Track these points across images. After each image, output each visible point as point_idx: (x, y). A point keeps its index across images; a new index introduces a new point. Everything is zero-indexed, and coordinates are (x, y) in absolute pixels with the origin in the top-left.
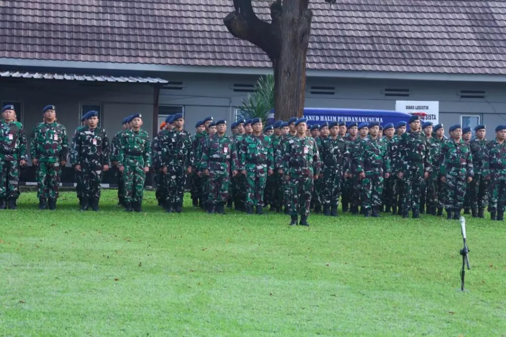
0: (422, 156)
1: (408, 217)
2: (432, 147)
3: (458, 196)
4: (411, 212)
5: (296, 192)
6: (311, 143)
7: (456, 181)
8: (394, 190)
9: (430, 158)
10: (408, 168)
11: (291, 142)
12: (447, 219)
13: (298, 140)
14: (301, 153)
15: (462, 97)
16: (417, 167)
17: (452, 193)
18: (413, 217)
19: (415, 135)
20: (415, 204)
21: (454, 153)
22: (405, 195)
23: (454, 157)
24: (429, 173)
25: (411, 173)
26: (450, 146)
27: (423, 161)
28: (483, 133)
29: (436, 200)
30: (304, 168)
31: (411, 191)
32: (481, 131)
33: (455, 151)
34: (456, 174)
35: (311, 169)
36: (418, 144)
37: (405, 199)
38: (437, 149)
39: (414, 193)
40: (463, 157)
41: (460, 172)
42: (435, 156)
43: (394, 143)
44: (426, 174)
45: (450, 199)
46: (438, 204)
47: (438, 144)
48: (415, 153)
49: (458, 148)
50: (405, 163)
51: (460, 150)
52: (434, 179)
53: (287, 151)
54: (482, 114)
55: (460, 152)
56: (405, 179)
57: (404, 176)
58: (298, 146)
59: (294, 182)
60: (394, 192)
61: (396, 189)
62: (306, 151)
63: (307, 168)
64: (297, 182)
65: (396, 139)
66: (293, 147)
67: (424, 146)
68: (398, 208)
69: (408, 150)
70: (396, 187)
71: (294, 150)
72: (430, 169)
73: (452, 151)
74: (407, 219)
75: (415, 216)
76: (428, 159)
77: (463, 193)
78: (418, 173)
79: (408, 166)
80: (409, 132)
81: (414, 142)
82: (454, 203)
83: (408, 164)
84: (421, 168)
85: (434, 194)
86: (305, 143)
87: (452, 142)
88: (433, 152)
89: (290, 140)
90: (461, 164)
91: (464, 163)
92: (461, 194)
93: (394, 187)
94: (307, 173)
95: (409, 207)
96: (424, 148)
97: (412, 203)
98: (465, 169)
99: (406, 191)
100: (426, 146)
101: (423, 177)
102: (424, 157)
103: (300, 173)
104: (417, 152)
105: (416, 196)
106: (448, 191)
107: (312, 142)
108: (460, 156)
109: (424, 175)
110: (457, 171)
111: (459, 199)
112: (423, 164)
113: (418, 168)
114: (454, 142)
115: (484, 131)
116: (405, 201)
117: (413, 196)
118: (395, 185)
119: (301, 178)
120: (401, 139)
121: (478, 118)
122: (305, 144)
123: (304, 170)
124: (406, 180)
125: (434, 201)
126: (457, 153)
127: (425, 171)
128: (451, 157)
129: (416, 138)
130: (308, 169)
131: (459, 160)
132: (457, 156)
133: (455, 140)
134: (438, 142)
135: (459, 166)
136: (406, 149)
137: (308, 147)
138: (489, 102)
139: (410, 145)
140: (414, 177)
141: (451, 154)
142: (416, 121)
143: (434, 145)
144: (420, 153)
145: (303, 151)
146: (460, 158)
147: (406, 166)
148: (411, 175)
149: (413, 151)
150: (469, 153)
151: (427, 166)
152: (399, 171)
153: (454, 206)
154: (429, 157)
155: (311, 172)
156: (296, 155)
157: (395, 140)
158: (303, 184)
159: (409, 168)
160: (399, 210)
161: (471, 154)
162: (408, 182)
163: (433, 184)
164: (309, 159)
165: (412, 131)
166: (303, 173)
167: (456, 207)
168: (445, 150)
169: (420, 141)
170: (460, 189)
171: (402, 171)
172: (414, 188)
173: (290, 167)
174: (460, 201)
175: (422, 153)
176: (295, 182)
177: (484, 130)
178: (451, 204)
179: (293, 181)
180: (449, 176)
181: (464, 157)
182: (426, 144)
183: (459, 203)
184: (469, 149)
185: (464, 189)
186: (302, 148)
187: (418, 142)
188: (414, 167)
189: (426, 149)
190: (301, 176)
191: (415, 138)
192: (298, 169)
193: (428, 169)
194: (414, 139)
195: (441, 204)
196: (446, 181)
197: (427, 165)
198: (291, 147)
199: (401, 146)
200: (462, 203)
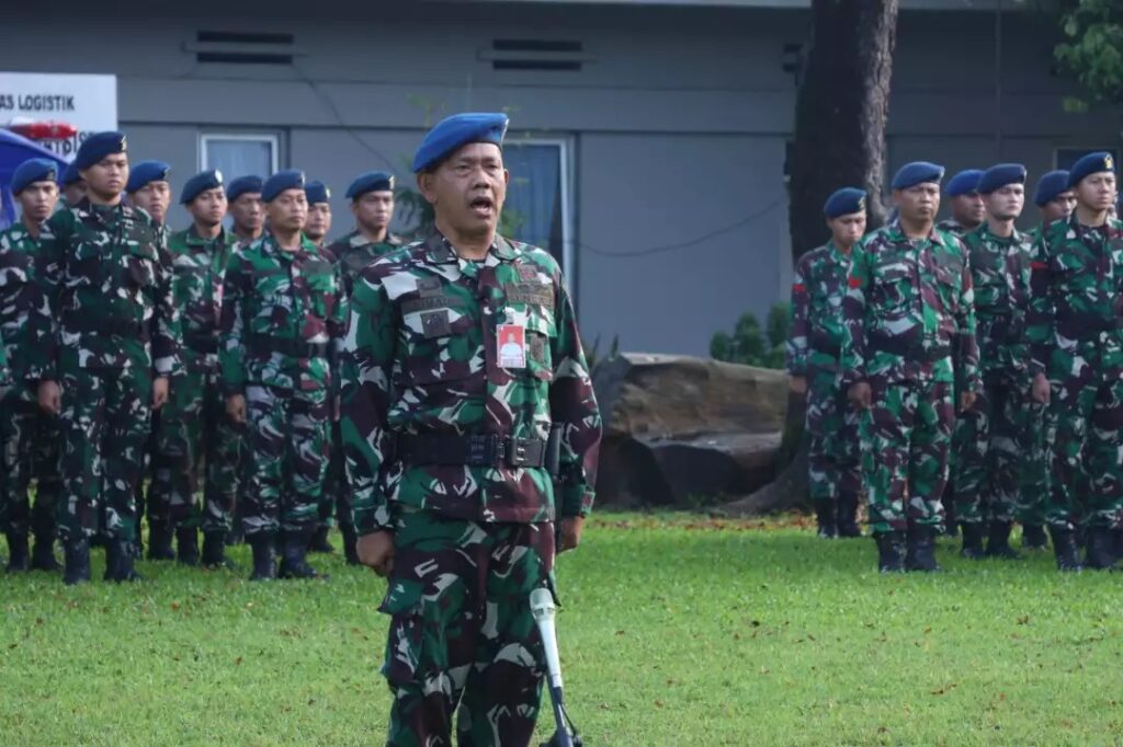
0: (141, 310)
1: (88, 577)
2: (179, 270)
3: (298, 478)
4: (97, 555)
5: (439, 652)
6: (539, 287)
7: (291, 413)
8: (11, 461)
9: (176, 316)
10: (83, 363)
11: (400, 284)
12: (253, 578)
13: (450, 274)
14: (475, 364)
15: (204, 58)
16: (122, 359)
17: (270, 469)
18: (108, 576)
19: (108, 220)
20: (115, 519)
21: (278, 293)
22: (73, 483)
23: (279, 312)
24: (173, 381)
25: (95, 387)
26: (261, 263)
27: (145, 329)
28: (384, 207)
29: (198, 497)
30: (499, 476)
31: (96, 462)
32: (377, 199)
33: (284, 285)
34: (290, 383)
35: (543, 481)
36: (125, 259)
37: (73, 498)
38: (201, 281)
39: (109, 474)
40: (315, 312)
41: (304, 376)
42: (189, 310)
43: (10, 253)
44: (161, 386)
45: (265, 492)
46: (208, 513)
47: (204, 259)
48: (116, 296)
49: (296, 272)
50: (71, 338)
51: (302, 279)
52: (188, 409)
53: (365, 354)
54: (285, 130)
55: (302, 290)
56: (69, 413)
57: (66, 401)
58: (454, 316)
59: (428, 584)
60: (11, 468)
61: (20, 456)
62: (511, 354)
63: (517, 477)
64: (446, 580)
65: (16, 236)
66: (415, 321)
67: (148, 264)
68: (32, 540)
69: (82, 286)
70: (20, 446)
71: (427, 343)
72: (176, 367)
73: (270, 286)
74: (82, 586)
75: (118, 571)
76: (169, 321)
77: (317, 464)
78: (126, 382)
79: (84, 356)
80: (84, 205)
81: (109, 247)
82: (283, 510)
83: (84, 343)
84: (139, 363)
85: (188, 472)
86: (496, 293)
87: (268, 248)
88: (183, 294)
89: (386, 271)
90: (310, 341)
91: (320, 338)
92: (311, 470)
93: (12, 448)
94: (518, 512)
95: (89, 532)
96: (152, 276)
97: (103, 518)
98: (322, 364)
99: (77, 465)
100: (157, 268)
101: (149, 401)
102: (148, 314)
103: (469, 510)
104: (122, 293)
105: (120, 484)
106: (256, 456)
107: (545, 280)
108: (304, 307)
109: (152, 391)
110: (294, 371)
111: (301, 490)
112: (147, 346)
113: (128, 363)
114: (276, 249)
115: (386, 200)
116: (72, 508)
117: (106, 487)
118: (17, 438)
119: (472, 549)
120: (49, 236)
121: (269, 145)
122: (503, 301)
123: (495, 488)
124: (76, 418)
125: (188, 503)
126: (290, 292)
127: (155, 373)
128: (267, 312)
129: (117, 232)
130: (526, 477)
131: (303, 323)
132: (294, 305)
133: (279, 238)
134: (200, 249)
135: (298, 350)
136: (73, 283)
137: (518, 318)
138: (310, 82)
139: (93, 265)
140: (110, 401)
141: (269, 297)
142: (113, 157)
143: (185, 260)
144: (133, 297)
145: (490, 355)
146: (303, 317)
147: (72, 351)
148: (96, 395)
149: (105, 289)
150: (338, 295)
151: (166, 354)
152: (45, 378)
153: (282, 521)
154: (171, 312)
155: (543, 499)
156: (444, 383)
157: (13, 243)
158: (491, 596)
159: (89, 360)
160: (35, 547)
161: (344, 299)
162: (86, 425)
163: (184, 427)
164: (529, 409)
165: (95, 200)
166: (490, 515)
167: (289, 528)
168: (243, 281)
169: (132, 243)
170: (306, 446)
171: (58, 379)
172: (110, 448)
173: (388, 467)
174: (307, 499)
175: (140, 299)
176: (433, 577)
177: (389, 194)
178: (269, 512)
179: (419, 571)
180: (260, 394)
181: (322, 310)
182: (156, 256)
183: (301, 508)
184: (337, 276)
185: (320, 447)
186: (482, 331)
187: (126, 249)
188: (109, 359)
189: (159, 278)
190: (478, 537)
191: (109, 231)
192: (452, 479)
193: (168, 364)
194: (106, 238)
195: (218, 514)
196: (249, 416)
197: (162, 348)
198: (399, 324)
199: (49, 268)
200: (314, 506)
